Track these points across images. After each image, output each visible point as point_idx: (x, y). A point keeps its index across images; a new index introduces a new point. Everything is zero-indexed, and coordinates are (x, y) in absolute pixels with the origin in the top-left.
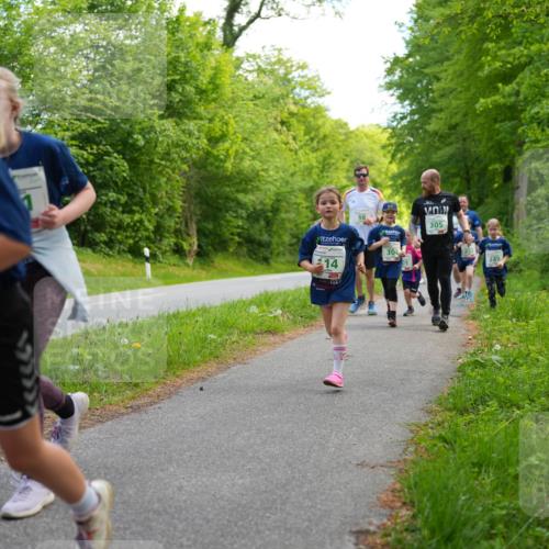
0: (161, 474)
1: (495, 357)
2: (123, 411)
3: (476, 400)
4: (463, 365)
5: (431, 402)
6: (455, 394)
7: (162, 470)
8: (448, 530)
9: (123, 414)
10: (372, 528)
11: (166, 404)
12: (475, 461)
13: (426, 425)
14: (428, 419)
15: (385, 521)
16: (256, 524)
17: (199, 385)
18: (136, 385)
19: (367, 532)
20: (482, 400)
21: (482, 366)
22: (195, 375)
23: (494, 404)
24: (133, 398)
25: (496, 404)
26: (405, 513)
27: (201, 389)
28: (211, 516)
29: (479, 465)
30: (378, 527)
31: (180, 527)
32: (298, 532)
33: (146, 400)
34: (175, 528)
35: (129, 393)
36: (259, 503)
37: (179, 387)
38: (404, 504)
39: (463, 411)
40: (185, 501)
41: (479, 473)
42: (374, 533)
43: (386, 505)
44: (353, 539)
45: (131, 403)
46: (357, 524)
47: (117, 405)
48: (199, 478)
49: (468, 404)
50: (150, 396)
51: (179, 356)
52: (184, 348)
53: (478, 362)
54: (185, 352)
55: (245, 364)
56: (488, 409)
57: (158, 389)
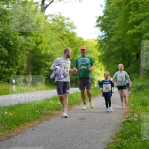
1: (135, 119)
2: (5, 138)
3: (129, 134)
4: (124, 122)
5: (113, 135)
6: (122, 132)
11: (20, 135)
13: (112, 143)
14: (113, 141)
17: (32, 128)
18: (10, 129)
20: (132, 134)
21: (131, 122)
22: (31, 125)
24: (9, 133)
25: (136, 136)
27: (33, 130)
35: (7, 132)
37: (25, 129)
39: (125, 138)
45: (8, 135)
47: (3, 136)
49: (127, 136)
50: (15, 133)
51: (26, 118)
52: (27, 115)
53: (129, 120)
54: (28, 117)
55: (48, 121)
56: (133, 137)
57: (18, 130)
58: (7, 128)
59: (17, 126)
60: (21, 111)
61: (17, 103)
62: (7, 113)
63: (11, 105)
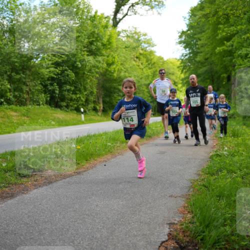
0: (89, 200)
1: (225, 153)
2: (73, 174)
3: (217, 170)
4: (212, 155)
5: (199, 171)
6: (209, 168)
7: (90, 198)
8: (207, 223)
9: (73, 175)
10: (176, 222)
11: (91, 171)
12: (218, 195)
13: (197, 180)
14: (198, 178)
15: (181, 219)
16: (128, 220)
17: (104, 164)
18: (79, 164)
19: (174, 224)
20: (220, 170)
21: (220, 156)
22: (102, 160)
23: (225, 172)
24: (78, 169)
26: (189, 216)
27: (105, 165)
28: (110, 217)
29: (219, 196)
30: (178, 222)
31: (97, 221)
32: (146, 223)
33: (83, 170)
34: (95, 221)
35: (76, 167)
36: (129, 212)
37: (96, 164)
38: (189, 212)
39: (212, 175)
40: (99, 211)
41: (219, 200)
42: (177, 224)
43: (181, 212)
44: (168, 226)
45: (77, 171)
46: (170, 220)
48: (104, 201)
49: (214, 172)
50: (84, 168)
51: (96, 152)
52: (98, 148)
53: (218, 154)
54: (98, 150)
55: (123, 155)
56: (223, 174)
57: (87, 165)
59: (86, 161)
60: (91, 144)
61: (86, 134)
63: (79, 136)
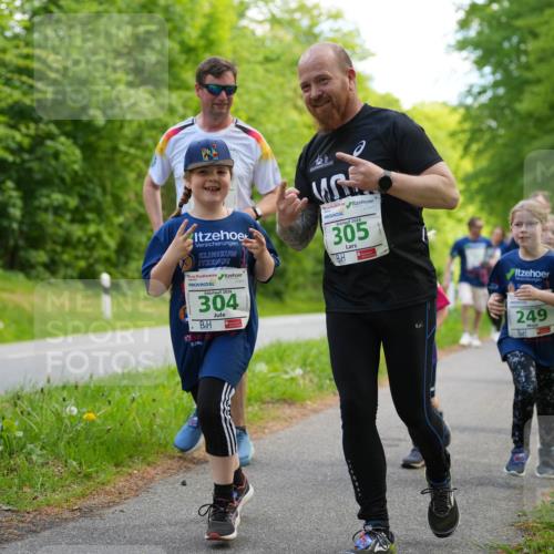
2: (67, 515)
9: (66, 520)
11: (131, 505)
17: (180, 478)
18: (88, 477)
24: (84, 496)
27: (184, 484)
33: (103, 499)
35: (77, 489)
37: (152, 479)
45: (80, 503)
47: (59, 506)
50: (107, 493)
51: (152, 433)
52: (158, 421)
54: (162, 427)
57: (121, 483)
58: (76, 475)
59: (117, 465)
60: (135, 405)
62: (75, 410)
63: (91, 377)
